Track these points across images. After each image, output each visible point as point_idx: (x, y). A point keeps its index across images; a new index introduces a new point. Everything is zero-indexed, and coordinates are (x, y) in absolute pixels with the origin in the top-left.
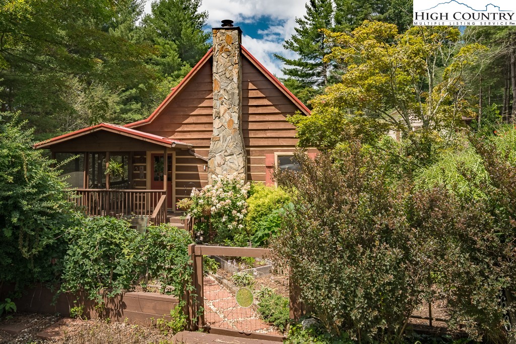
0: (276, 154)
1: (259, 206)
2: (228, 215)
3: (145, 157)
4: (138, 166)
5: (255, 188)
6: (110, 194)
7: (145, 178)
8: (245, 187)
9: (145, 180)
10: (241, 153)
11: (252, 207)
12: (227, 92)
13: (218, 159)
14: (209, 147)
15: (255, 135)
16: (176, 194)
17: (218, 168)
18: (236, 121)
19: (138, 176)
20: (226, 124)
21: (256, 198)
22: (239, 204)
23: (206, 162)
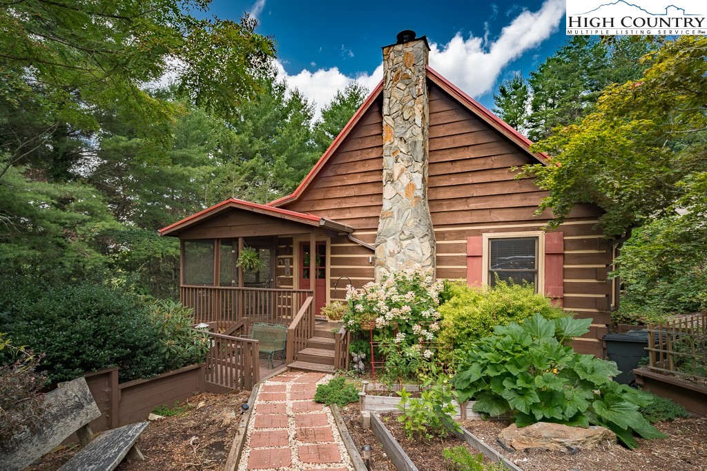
0: (486, 236)
1: (463, 319)
2: (406, 332)
3: (291, 246)
4: (283, 259)
5: (451, 289)
6: (243, 293)
7: (292, 274)
8: (434, 286)
9: (291, 277)
10: (427, 235)
11: (449, 321)
12: (405, 142)
13: (390, 245)
14: (376, 229)
15: (450, 207)
16: (331, 297)
17: (391, 258)
18: (419, 185)
19: (282, 271)
20: (403, 191)
21: (456, 305)
22: (426, 313)
23: (373, 251)
